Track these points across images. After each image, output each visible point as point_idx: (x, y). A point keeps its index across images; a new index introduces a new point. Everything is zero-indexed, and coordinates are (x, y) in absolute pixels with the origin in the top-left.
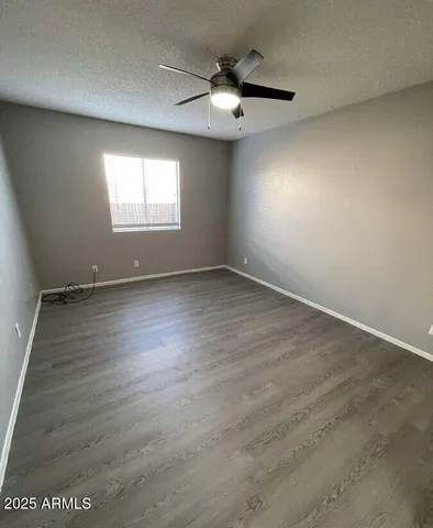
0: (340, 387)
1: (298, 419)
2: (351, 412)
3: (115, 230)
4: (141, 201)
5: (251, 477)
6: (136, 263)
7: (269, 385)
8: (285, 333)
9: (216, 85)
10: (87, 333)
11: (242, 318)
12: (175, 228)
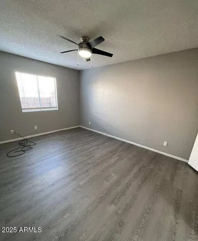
0: (139, 170)
1: (128, 185)
2: (145, 179)
3: (23, 111)
4: (37, 96)
5: (116, 213)
6: (36, 127)
7: (113, 174)
8: (113, 153)
9: (82, 47)
10: (16, 166)
11: (93, 148)
12: (55, 109)
